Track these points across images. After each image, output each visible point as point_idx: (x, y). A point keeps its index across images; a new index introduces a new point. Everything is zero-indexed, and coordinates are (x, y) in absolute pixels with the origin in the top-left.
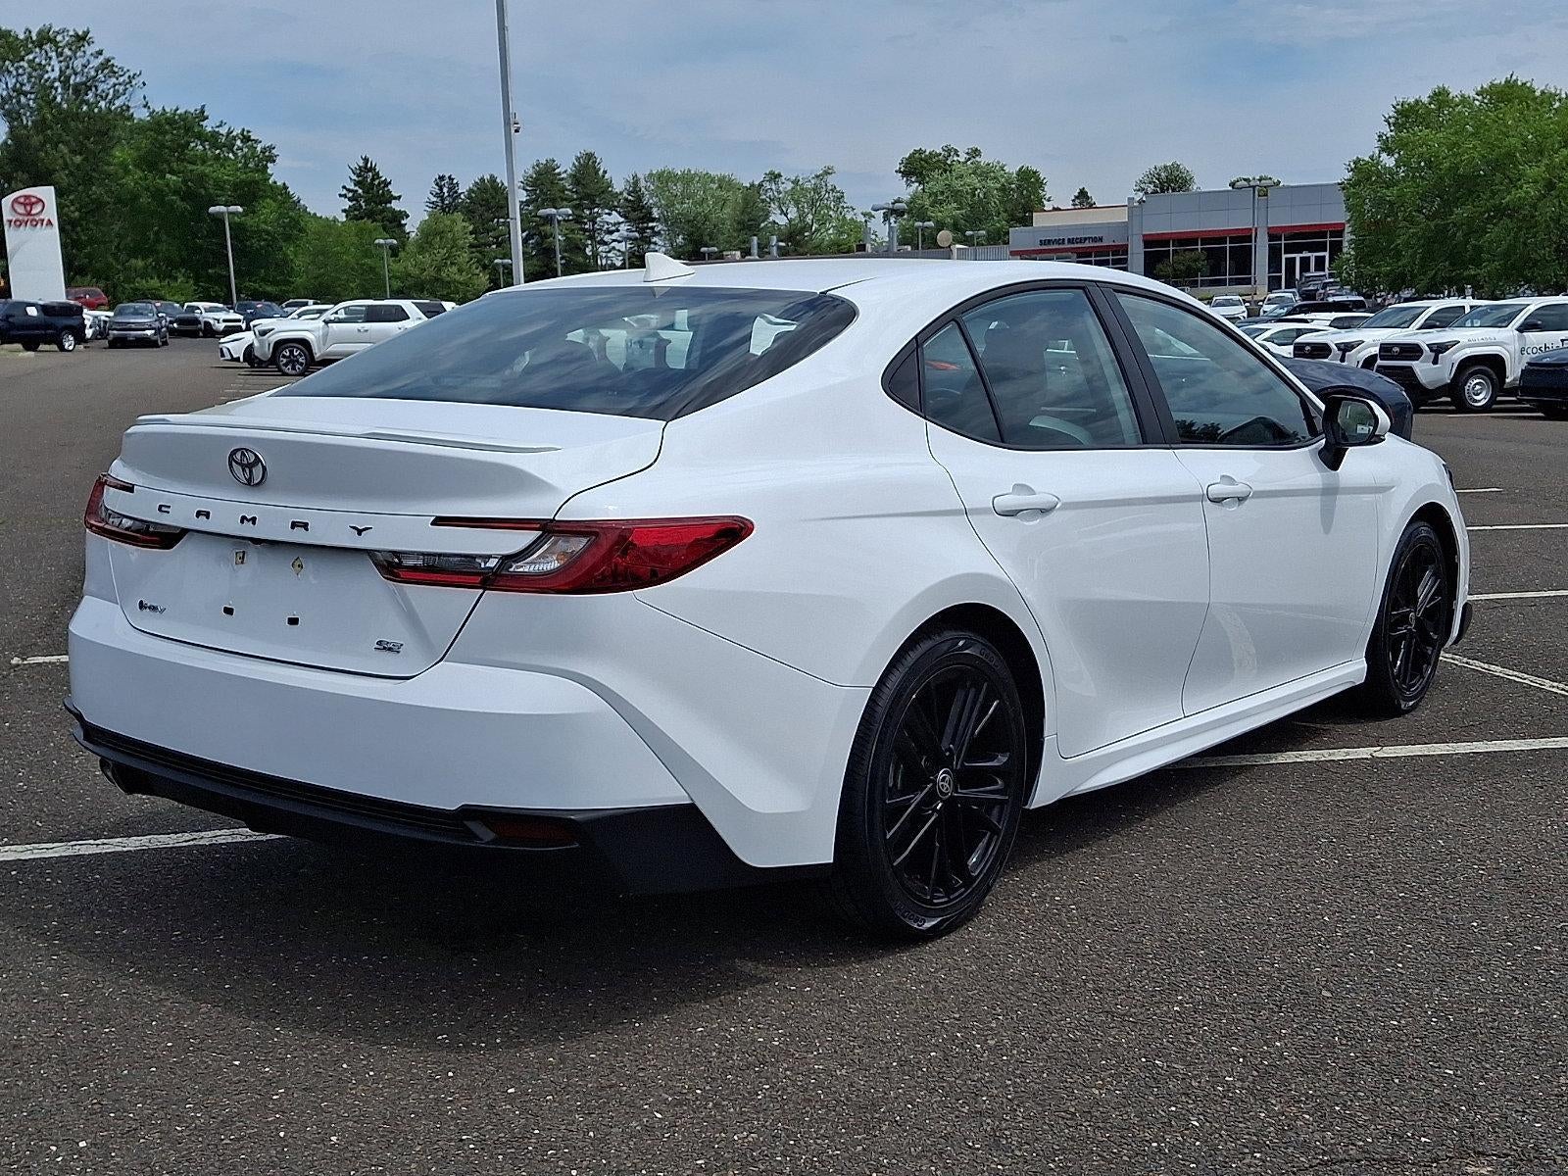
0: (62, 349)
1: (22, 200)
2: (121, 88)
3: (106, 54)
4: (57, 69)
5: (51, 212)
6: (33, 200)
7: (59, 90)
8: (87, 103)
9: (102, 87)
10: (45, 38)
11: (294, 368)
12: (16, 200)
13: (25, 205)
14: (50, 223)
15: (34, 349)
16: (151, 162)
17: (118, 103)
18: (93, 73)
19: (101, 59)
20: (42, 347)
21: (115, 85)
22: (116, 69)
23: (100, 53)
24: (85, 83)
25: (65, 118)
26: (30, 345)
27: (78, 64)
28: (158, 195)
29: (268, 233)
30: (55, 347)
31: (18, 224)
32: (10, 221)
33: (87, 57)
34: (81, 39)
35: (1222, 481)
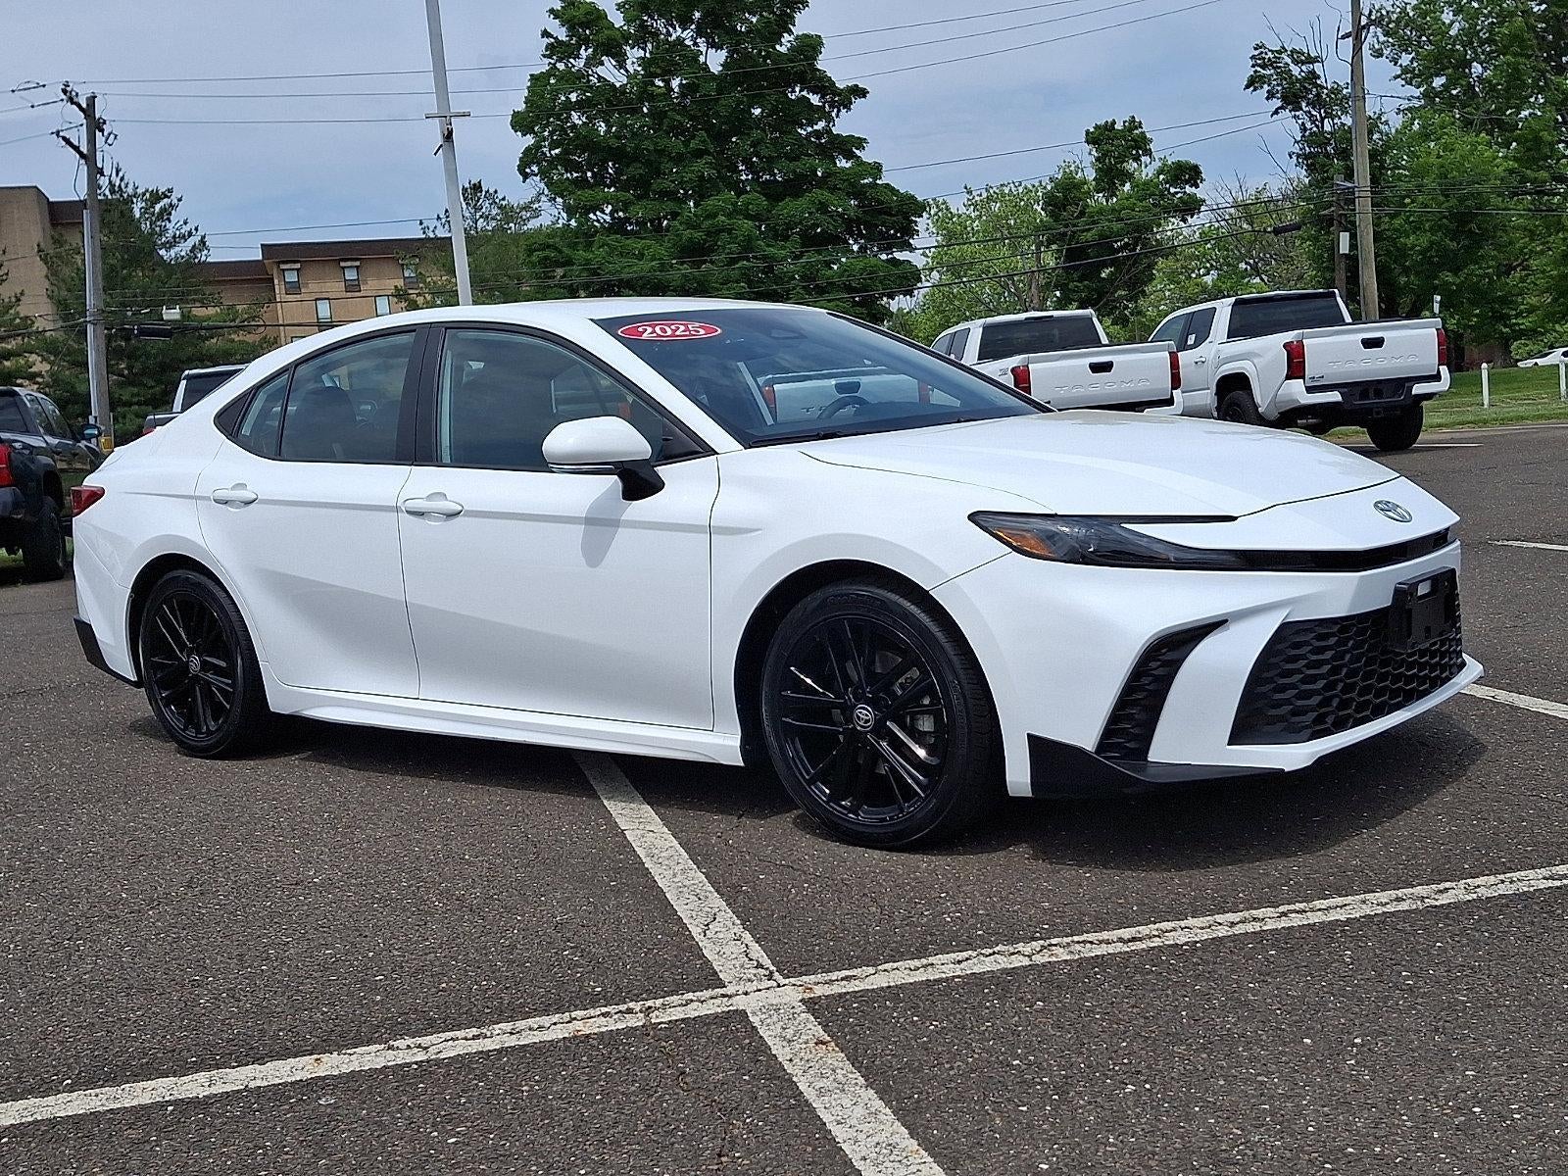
35: (430, 497)
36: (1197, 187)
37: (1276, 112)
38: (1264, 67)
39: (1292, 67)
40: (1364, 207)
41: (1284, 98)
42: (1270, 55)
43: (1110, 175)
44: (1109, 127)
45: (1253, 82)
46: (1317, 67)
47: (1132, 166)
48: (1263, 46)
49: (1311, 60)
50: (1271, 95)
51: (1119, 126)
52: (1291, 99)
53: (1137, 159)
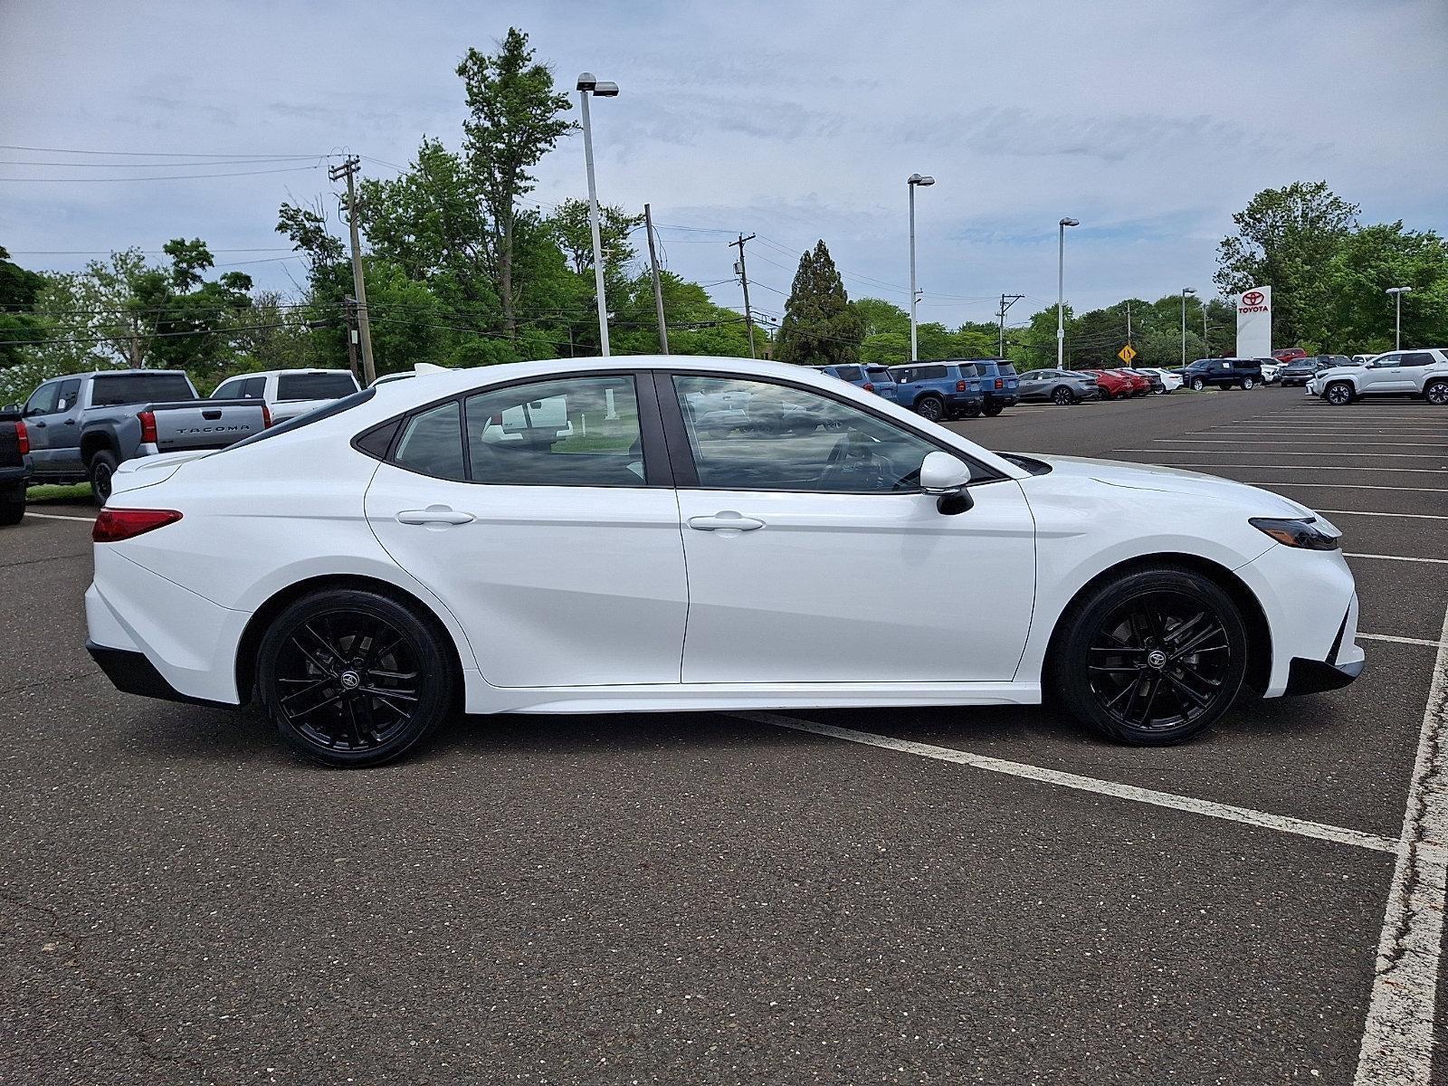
0: (1244, 388)
1: (1249, 296)
2: (1342, 217)
3: (1334, 196)
4: (1300, 210)
5: (1267, 303)
6: (1257, 295)
7: (1300, 223)
8: (1317, 228)
9: (1329, 217)
10: (1295, 190)
11: (1339, 400)
12: (1245, 296)
13: (1251, 298)
14: (1266, 309)
15: (1228, 389)
16: (1357, 262)
17: (1340, 226)
18: (1324, 209)
19: (1331, 198)
20: (1233, 387)
21: (1339, 215)
22: (1341, 204)
23: (1330, 194)
24: (1318, 216)
25: (1301, 240)
26: (1225, 386)
27: (1315, 204)
28: (1358, 285)
29: (1438, 303)
30: (1239, 387)
31: (1245, 311)
32: (1240, 310)
33: (1322, 198)
34: (1320, 187)
35: (718, 515)
36: (249, 290)
37: (296, 249)
38: (288, 219)
39: (306, 222)
40: (363, 316)
41: (301, 240)
42: (292, 213)
43: (183, 277)
44: (182, 243)
45: (282, 227)
46: (321, 225)
47: (198, 271)
48: (287, 205)
49: (316, 220)
50: (293, 238)
51: (187, 243)
52: (307, 241)
53: (202, 266)
